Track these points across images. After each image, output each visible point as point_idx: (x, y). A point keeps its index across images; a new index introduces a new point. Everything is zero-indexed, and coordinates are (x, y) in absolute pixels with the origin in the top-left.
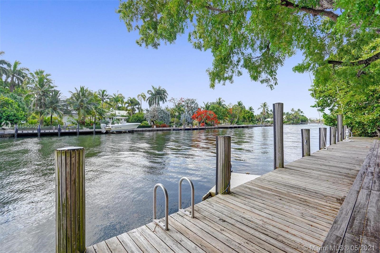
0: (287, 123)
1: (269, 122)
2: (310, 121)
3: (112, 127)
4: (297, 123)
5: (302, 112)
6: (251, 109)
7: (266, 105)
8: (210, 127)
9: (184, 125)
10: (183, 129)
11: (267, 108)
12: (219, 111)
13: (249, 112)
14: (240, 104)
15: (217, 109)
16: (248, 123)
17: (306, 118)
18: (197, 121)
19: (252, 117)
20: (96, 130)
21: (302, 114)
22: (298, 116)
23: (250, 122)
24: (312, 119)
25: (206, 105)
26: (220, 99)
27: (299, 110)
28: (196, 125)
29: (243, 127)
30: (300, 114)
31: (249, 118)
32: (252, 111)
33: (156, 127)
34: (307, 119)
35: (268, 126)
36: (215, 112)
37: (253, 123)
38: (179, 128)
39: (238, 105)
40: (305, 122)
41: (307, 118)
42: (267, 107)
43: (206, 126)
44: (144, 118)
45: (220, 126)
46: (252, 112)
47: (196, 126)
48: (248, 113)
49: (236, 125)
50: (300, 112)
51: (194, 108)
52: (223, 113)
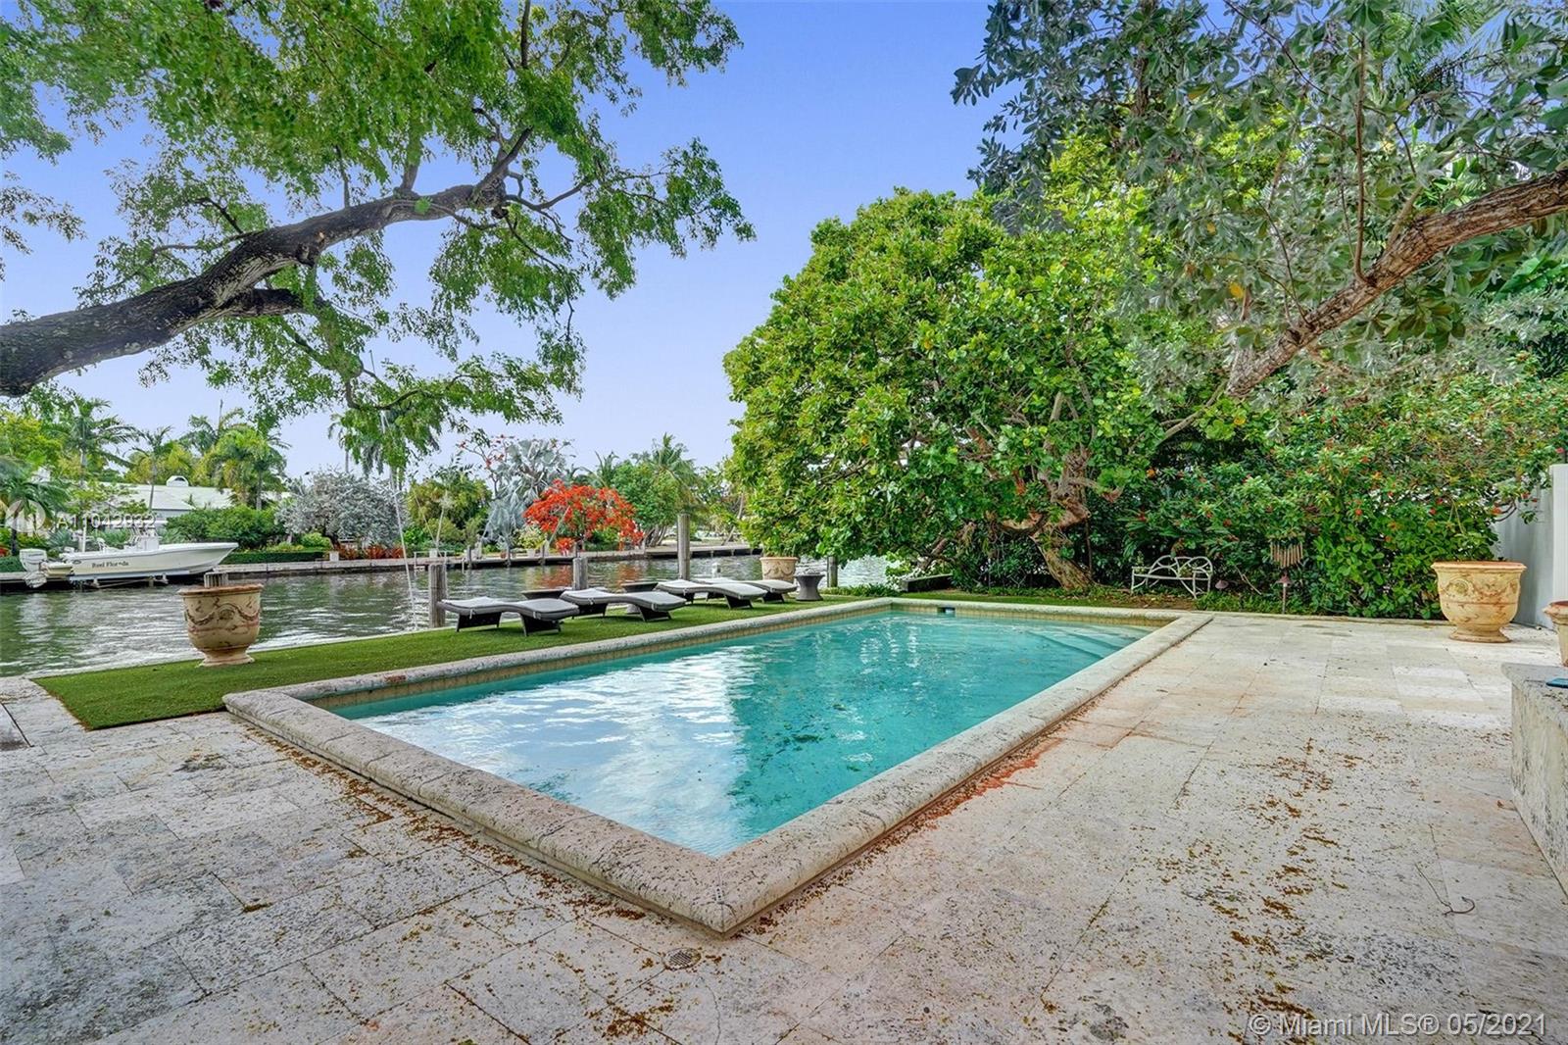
3: (78, 561)
9: (472, 546)
12: (652, 489)
25: (607, 465)
28: (535, 545)
36: (632, 493)
38: (451, 560)
43: (583, 550)
44: (276, 523)
47: (533, 551)
51: (545, 477)
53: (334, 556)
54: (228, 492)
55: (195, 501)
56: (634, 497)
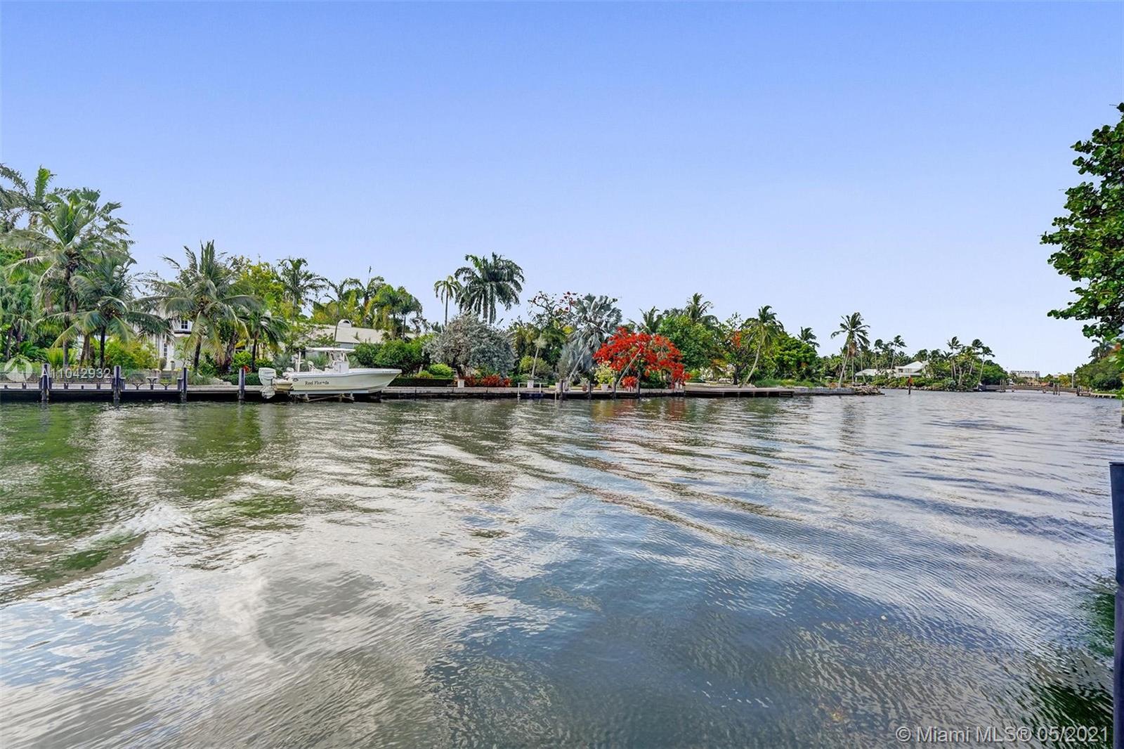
0: (934, 385)
1: (869, 379)
2: (1014, 381)
3: (295, 379)
4: (969, 387)
5: (987, 351)
6: (807, 334)
7: (860, 323)
8: (659, 391)
9: (561, 380)
10: (558, 395)
11: (862, 331)
12: (690, 338)
13: (798, 346)
14: (765, 315)
15: (682, 331)
16: (794, 381)
17: (1000, 370)
18: (609, 370)
19: (808, 363)
20: (247, 388)
21: (987, 358)
22: (973, 364)
23: (803, 377)
24: (1022, 376)
25: (650, 317)
26: (697, 298)
27: (977, 343)
28: (606, 381)
29: (774, 395)
30: (980, 356)
31: (799, 363)
32: (811, 343)
33: (466, 385)
34: (1006, 373)
35: (865, 394)
36: (676, 341)
37: (813, 381)
38: (546, 391)
39: (757, 317)
40: (999, 384)
41: (1005, 369)
42: (863, 329)
43: (641, 387)
44: (423, 355)
45: (691, 386)
46: (811, 345)
47: (606, 386)
48: (794, 348)
49: (751, 388)
50: (981, 350)
51: (606, 325)
52: (705, 345)
53: (461, 383)
54: (382, 332)
55: (359, 337)
56: (678, 343)
